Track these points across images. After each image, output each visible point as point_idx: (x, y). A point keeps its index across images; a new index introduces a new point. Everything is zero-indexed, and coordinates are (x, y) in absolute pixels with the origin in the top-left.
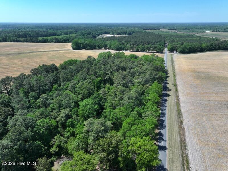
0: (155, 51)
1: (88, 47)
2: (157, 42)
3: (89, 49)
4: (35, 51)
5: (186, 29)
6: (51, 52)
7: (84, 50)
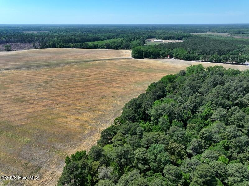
0: (234, 62)
1: (152, 56)
2: (230, 51)
3: (152, 58)
4: (94, 59)
5: (239, 32)
6: (112, 61)
7: (147, 58)
